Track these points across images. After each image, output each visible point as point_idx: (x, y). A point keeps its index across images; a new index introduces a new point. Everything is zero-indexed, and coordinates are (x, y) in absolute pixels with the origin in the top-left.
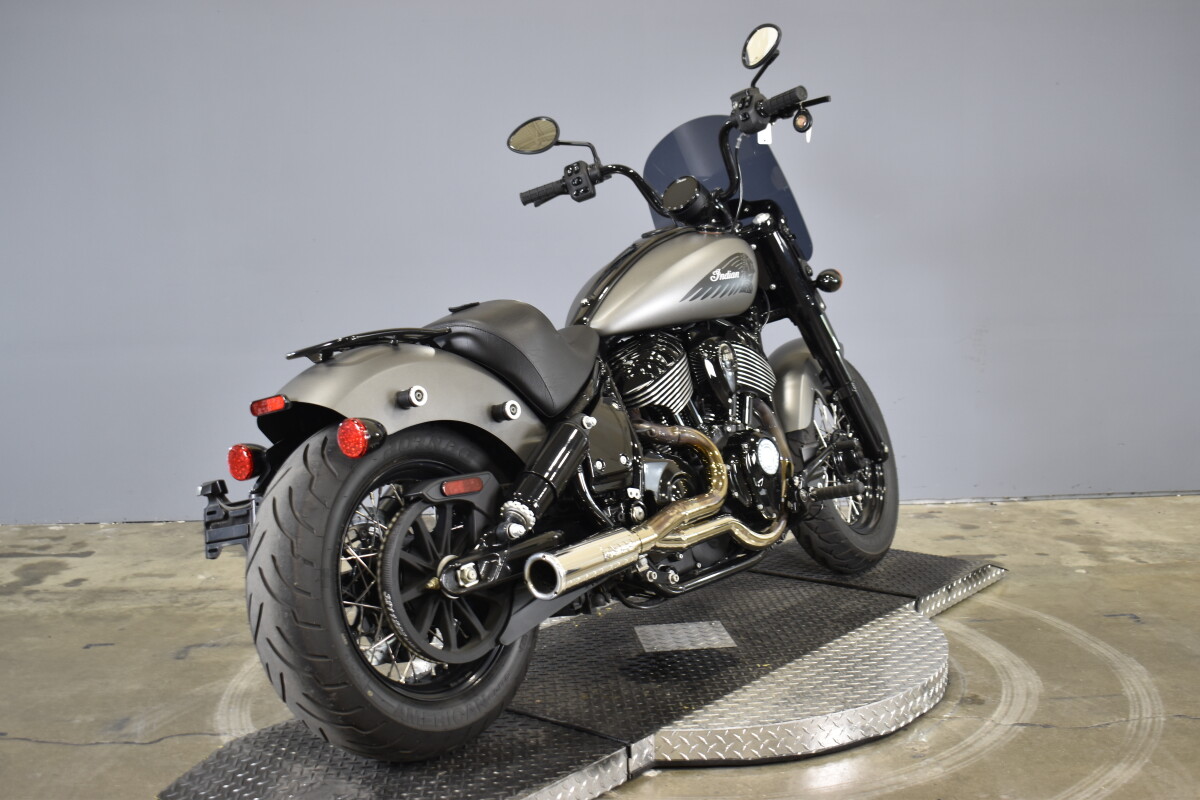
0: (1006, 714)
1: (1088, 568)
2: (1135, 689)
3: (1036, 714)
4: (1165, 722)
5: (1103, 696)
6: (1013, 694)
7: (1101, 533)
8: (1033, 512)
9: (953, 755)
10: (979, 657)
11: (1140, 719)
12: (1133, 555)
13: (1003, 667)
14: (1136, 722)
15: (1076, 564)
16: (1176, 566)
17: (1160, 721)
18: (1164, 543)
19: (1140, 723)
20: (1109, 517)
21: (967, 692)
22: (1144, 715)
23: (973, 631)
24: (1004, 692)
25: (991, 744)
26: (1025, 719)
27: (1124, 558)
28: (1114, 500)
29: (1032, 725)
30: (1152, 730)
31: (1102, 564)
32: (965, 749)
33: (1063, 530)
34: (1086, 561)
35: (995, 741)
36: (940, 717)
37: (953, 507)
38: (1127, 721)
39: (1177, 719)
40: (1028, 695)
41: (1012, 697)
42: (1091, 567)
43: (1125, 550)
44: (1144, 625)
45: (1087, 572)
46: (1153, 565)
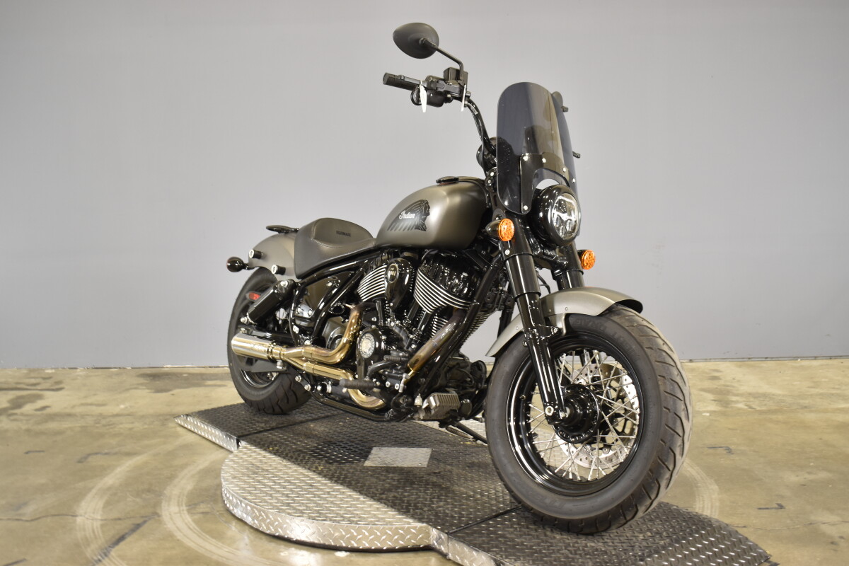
1: (712, 413)
7: (733, 387)
8: (692, 370)
12: (748, 403)
15: (704, 409)
16: (775, 412)
18: (773, 395)
20: (744, 375)
27: (741, 406)
31: (723, 409)
34: (713, 407)
42: (715, 412)
43: (744, 399)
44: (732, 455)
45: (710, 415)
46: (759, 411)
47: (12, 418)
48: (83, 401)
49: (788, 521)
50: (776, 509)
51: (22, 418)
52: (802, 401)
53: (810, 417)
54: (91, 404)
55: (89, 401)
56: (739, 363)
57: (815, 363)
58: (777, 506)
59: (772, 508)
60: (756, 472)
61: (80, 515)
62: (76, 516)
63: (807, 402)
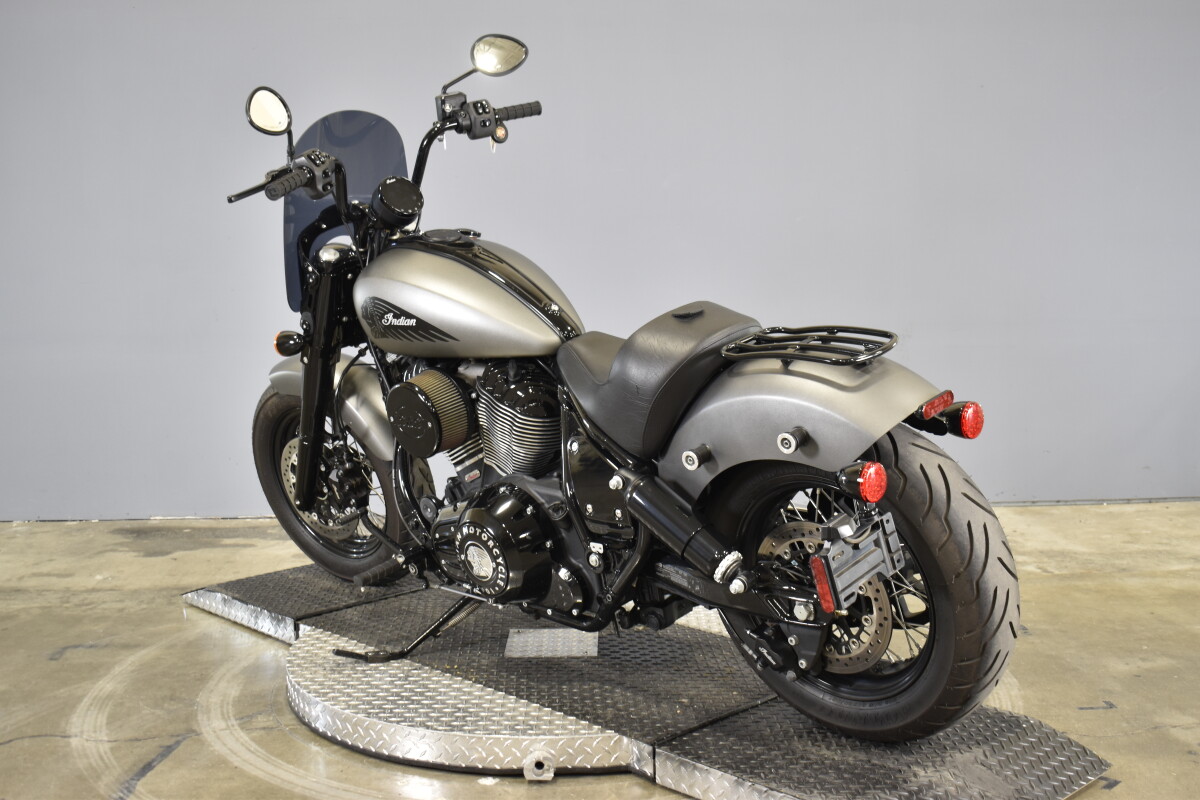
12: (1041, 565)
16: (1081, 576)
18: (1075, 553)
20: (1029, 525)
27: (1031, 568)
28: (1038, 508)
43: (1034, 559)
44: (1030, 637)
46: (1058, 575)
48: (35, 570)
49: (1124, 725)
50: (1104, 708)
52: (1117, 562)
53: (1132, 583)
54: (48, 575)
55: (45, 569)
56: (1019, 509)
57: (1130, 508)
58: (1104, 705)
59: (1098, 708)
60: (1068, 660)
61: (76, 736)
62: (69, 737)
63: (1125, 562)
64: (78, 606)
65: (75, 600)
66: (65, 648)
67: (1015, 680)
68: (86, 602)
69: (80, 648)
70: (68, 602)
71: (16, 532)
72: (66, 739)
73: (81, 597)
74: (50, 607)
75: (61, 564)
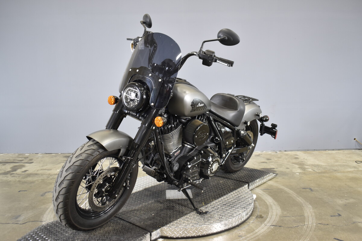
0: (269, 222)
1: (299, 173)
2: (308, 214)
3: (278, 222)
4: (315, 226)
5: (298, 216)
6: (272, 214)
7: (305, 162)
8: (287, 155)
9: (251, 236)
10: (265, 202)
11: (308, 225)
12: (313, 169)
13: (271, 205)
14: (307, 226)
15: (296, 172)
16: (324, 173)
17: (314, 225)
18: (322, 165)
19: (308, 226)
20: (308, 157)
21: (259, 214)
22: (309, 223)
23: (265, 193)
24: (270, 214)
25: (263, 232)
26: (274, 224)
27: (310, 170)
28: (309, 152)
29: (276, 226)
30: (311, 228)
31: (304, 172)
32: (255, 234)
33: (294, 161)
34: (299, 171)
35: (264, 231)
36: (250, 222)
37: (266, 153)
38: (304, 225)
39: (319, 225)
40: (276, 215)
41: (272, 216)
42: (300, 173)
43: (310, 167)
44: (313, 192)
45: (299, 174)
46: (318, 172)
47: (12, 175)
48: (42, 168)
49: (345, 222)
50: (338, 216)
51: (16, 175)
52: (333, 168)
53: (339, 175)
54: (45, 169)
55: (44, 168)
56: (304, 152)
57: (334, 152)
58: (338, 215)
59: (336, 216)
60: (325, 199)
61: (44, 221)
62: (42, 222)
63: (335, 168)
64: (51, 179)
65: (51, 177)
66: (46, 192)
67: (311, 206)
68: (54, 178)
69: (50, 193)
70: (49, 178)
71: (39, 157)
72: (41, 222)
73: (53, 176)
74: (44, 179)
75: (49, 166)
